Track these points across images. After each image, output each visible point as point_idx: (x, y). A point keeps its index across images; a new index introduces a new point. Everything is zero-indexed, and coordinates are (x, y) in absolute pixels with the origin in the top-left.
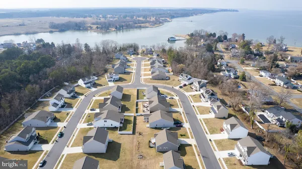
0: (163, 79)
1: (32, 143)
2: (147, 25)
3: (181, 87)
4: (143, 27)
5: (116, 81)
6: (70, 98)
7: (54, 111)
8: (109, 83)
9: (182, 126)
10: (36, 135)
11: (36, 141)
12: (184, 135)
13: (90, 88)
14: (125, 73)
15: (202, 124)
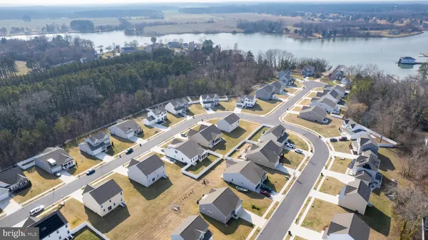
0: (316, 121)
1: (99, 150)
2: (384, 33)
3: (333, 141)
4: (373, 37)
5: (248, 108)
6: (175, 115)
7: (147, 124)
8: (237, 108)
9: (269, 196)
10: (109, 143)
11: (105, 149)
12: (258, 209)
13: (207, 109)
14: (270, 100)
15: (306, 205)
